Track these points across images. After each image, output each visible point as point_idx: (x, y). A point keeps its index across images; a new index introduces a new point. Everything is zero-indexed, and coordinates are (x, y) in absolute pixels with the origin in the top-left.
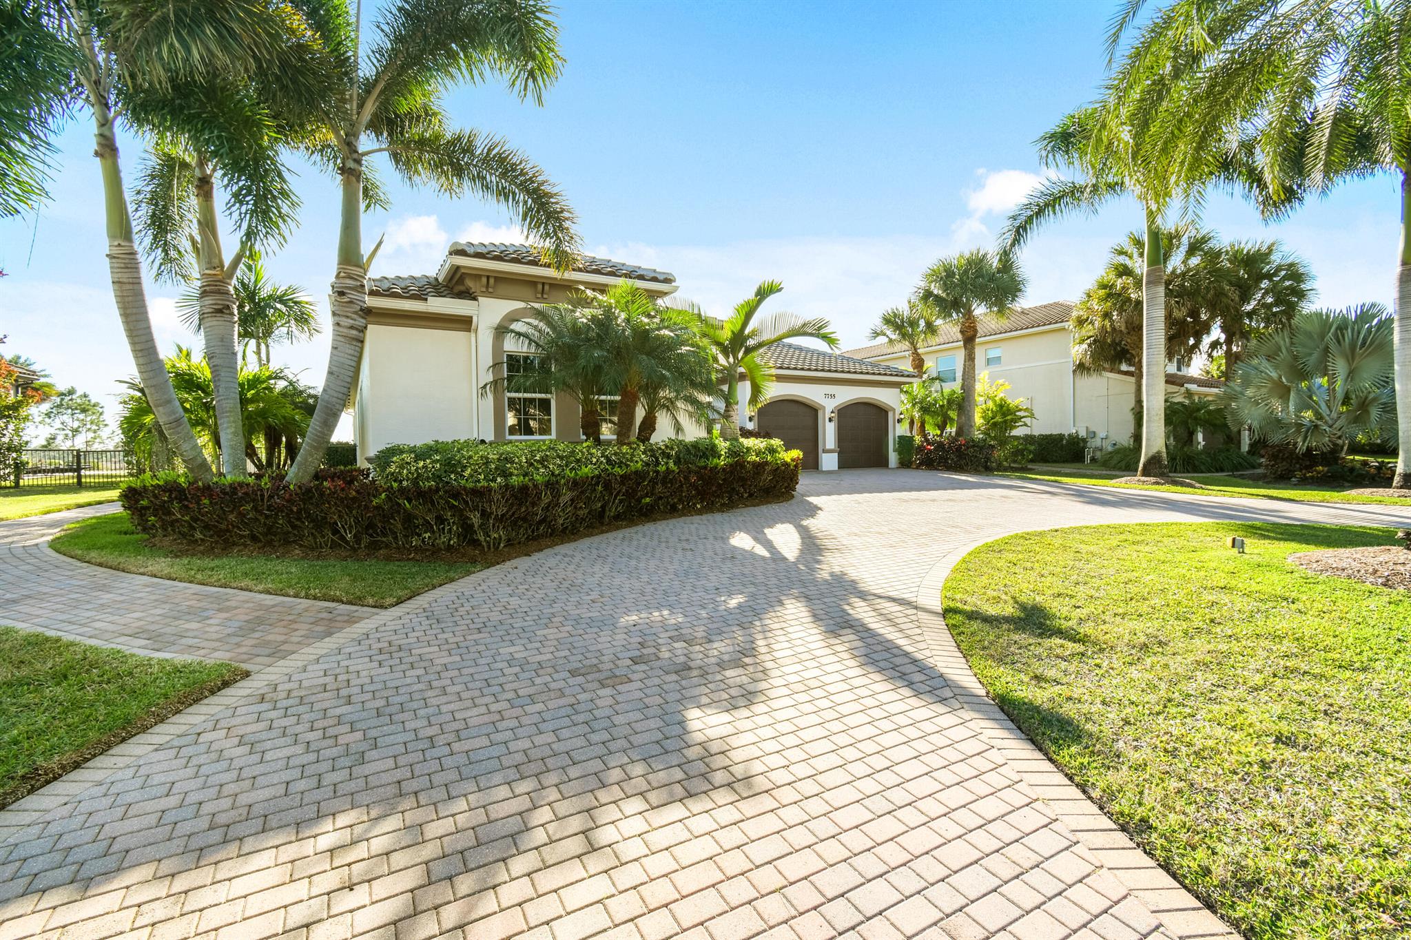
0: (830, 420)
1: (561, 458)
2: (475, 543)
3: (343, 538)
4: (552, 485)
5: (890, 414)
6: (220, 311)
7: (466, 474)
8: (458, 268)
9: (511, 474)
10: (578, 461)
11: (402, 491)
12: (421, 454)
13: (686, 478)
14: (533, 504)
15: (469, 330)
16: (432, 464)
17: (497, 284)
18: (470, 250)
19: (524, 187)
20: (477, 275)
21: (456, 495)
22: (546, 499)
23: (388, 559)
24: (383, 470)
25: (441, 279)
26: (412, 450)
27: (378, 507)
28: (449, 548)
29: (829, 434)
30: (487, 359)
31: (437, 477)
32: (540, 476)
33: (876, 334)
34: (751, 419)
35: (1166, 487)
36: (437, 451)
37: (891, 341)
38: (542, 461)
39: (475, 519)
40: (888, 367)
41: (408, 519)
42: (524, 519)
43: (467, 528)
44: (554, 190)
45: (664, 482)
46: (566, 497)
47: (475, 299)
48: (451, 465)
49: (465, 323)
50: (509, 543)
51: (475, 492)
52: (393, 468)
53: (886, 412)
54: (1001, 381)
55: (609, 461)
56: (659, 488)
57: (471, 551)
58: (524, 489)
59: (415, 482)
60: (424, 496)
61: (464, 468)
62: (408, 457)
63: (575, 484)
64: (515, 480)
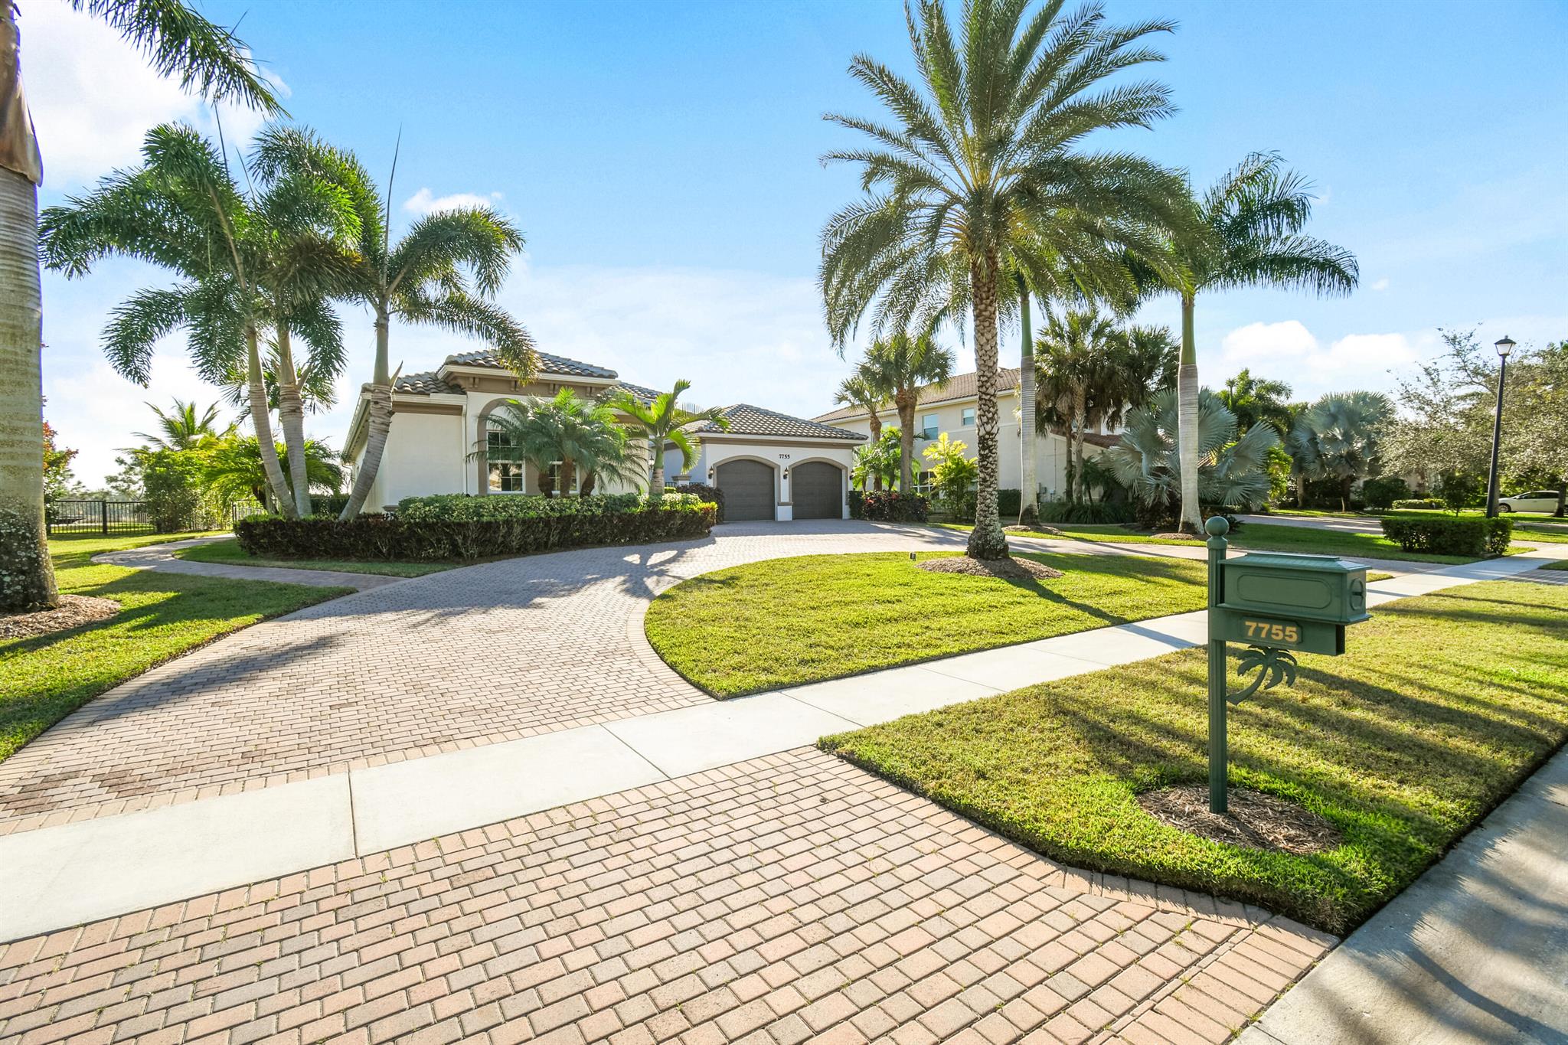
0: (785, 477)
1: (517, 506)
2: (460, 555)
3: (381, 552)
4: (508, 522)
5: (844, 472)
6: (294, 411)
7: (455, 514)
8: (452, 373)
9: (483, 516)
10: (529, 508)
11: (417, 524)
12: (428, 503)
13: (611, 521)
14: (495, 532)
15: (460, 414)
16: (434, 509)
17: (480, 383)
18: (461, 361)
19: (497, 326)
20: (466, 377)
21: (448, 526)
22: (503, 530)
23: (408, 562)
24: (404, 512)
25: (440, 377)
26: (421, 500)
27: (402, 533)
28: (444, 558)
29: (784, 490)
30: (473, 436)
31: (437, 516)
32: (501, 517)
33: (841, 399)
34: (710, 476)
35: (1031, 533)
36: (437, 502)
37: (853, 405)
38: (504, 508)
39: (459, 540)
40: (842, 431)
41: (420, 541)
42: (489, 541)
43: (454, 544)
44: (519, 327)
45: (591, 523)
46: (517, 529)
47: (464, 393)
48: (445, 510)
49: (457, 410)
50: (480, 555)
51: (459, 525)
52: (410, 511)
53: (840, 470)
54: (959, 442)
55: (552, 509)
56: (587, 526)
57: (457, 559)
58: (489, 523)
59: (424, 519)
60: (430, 527)
61: (454, 511)
62: (420, 505)
63: (524, 522)
64: (485, 519)
